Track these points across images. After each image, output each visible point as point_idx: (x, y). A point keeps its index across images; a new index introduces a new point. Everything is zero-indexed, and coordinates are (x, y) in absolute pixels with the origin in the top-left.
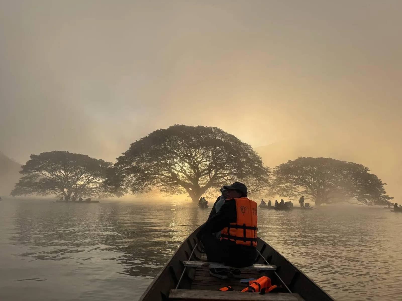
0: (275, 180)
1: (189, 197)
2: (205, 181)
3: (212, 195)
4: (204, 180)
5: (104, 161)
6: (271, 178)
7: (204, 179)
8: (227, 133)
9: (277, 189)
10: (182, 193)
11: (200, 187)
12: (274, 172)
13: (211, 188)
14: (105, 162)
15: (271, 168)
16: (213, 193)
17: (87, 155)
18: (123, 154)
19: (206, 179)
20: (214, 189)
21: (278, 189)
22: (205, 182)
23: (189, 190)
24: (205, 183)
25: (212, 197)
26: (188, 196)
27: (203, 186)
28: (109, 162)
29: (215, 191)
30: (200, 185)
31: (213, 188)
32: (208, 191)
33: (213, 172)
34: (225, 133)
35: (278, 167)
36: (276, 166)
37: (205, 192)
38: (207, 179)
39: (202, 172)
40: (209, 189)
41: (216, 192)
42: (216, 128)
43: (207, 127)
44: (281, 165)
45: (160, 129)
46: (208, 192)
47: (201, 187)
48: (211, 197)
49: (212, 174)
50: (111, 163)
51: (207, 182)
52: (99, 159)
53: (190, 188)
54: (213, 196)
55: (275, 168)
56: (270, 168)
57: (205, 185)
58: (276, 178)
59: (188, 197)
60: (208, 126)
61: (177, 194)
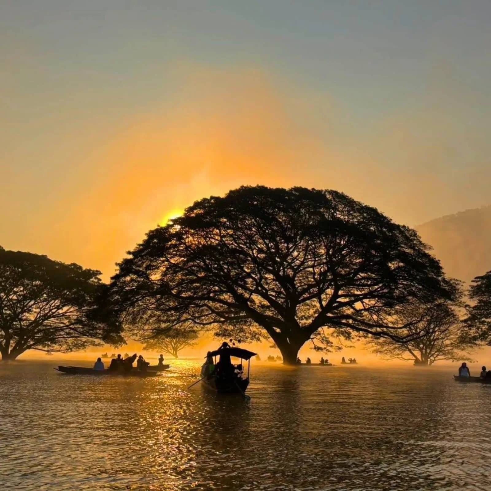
0: (475, 308)
1: (275, 348)
2: (311, 311)
3: (328, 342)
4: (309, 309)
5: (80, 268)
6: (464, 302)
7: (308, 307)
8: (360, 204)
9: (482, 329)
10: (261, 338)
11: (298, 325)
12: (473, 289)
13: (325, 328)
14: (84, 269)
15: (464, 282)
16: (331, 339)
17: (44, 254)
18: (129, 253)
19: (313, 307)
20: (332, 330)
21: (484, 328)
22: (310, 313)
23: (275, 331)
24: (312, 316)
25: (329, 348)
26: (271, 345)
27: (305, 323)
28: (92, 269)
29: (335, 335)
30: (298, 321)
31: (330, 327)
32: (319, 334)
33: (330, 291)
34: (357, 204)
35: (482, 278)
36: (476, 276)
37: (312, 336)
38: (315, 306)
39: (304, 291)
40: (320, 329)
41: (337, 336)
42: (336, 192)
43: (313, 189)
44: (488, 272)
45: (209, 198)
46: (319, 337)
47: (300, 325)
48: (325, 348)
49: (328, 296)
50: (97, 271)
51: (315, 312)
52: (69, 263)
53: (276, 327)
54: (332, 346)
55: (474, 280)
56: (460, 281)
57: (310, 321)
58: (478, 303)
59: (271, 347)
60: (317, 189)
61: (251, 341)
